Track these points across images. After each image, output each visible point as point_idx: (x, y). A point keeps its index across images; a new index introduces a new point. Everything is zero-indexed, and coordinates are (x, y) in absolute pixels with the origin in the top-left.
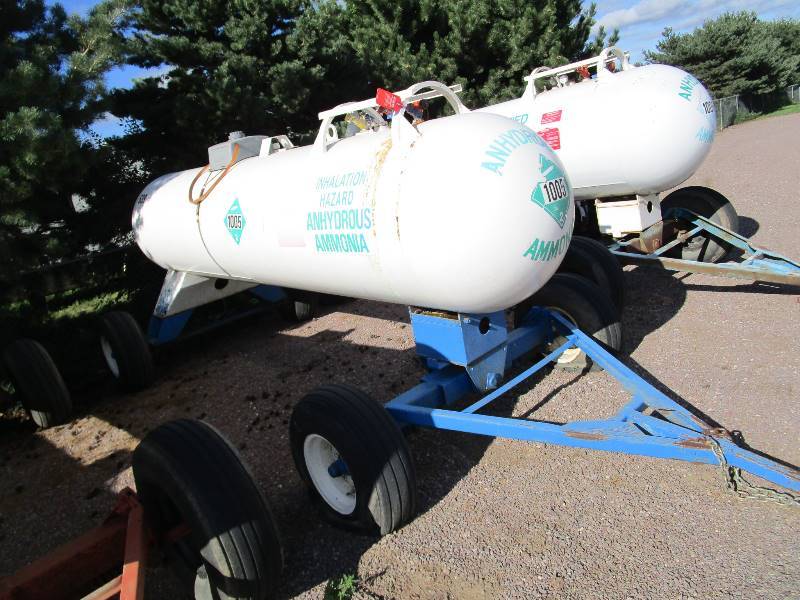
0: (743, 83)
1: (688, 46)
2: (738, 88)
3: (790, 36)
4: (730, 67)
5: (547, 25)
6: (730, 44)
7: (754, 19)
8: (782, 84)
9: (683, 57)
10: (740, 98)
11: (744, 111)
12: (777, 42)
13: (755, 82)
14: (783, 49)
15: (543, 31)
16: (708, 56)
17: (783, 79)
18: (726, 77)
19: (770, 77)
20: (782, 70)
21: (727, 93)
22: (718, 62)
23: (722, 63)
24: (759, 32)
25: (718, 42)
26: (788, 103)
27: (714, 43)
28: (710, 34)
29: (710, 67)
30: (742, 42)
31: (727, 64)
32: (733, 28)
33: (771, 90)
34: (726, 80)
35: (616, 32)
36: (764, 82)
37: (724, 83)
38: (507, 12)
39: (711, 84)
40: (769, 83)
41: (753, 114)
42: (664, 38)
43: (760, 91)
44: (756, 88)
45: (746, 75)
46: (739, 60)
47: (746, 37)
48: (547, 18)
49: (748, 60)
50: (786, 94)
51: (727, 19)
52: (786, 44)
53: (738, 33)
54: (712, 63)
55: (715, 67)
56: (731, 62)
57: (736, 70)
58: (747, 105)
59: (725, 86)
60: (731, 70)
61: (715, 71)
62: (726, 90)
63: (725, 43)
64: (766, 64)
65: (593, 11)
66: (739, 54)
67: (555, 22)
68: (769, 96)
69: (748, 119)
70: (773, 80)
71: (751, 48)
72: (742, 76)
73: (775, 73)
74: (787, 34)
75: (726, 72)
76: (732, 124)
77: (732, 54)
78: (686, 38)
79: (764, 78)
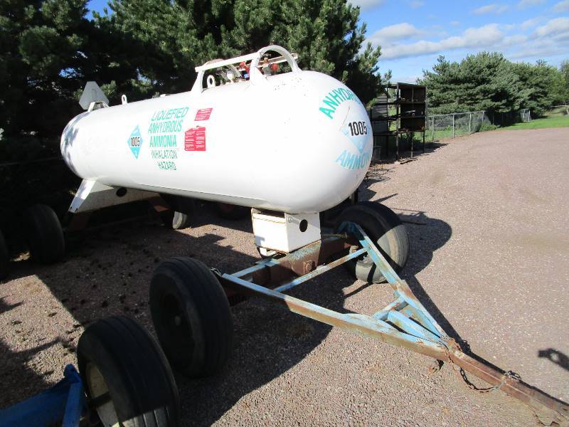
0: (489, 103)
1: (453, 71)
2: (485, 106)
3: (527, 75)
4: (481, 90)
5: (318, 33)
6: (483, 74)
7: (501, 59)
8: (517, 107)
9: (450, 78)
10: (485, 113)
11: (487, 123)
12: (516, 78)
13: (497, 103)
14: (521, 83)
15: (314, 38)
16: (466, 80)
17: (517, 104)
18: (477, 97)
19: (508, 101)
20: (518, 98)
21: (477, 108)
22: (473, 85)
23: (476, 86)
24: (505, 69)
25: (475, 71)
26: (520, 121)
27: (471, 71)
28: (470, 64)
29: (467, 88)
30: (491, 74)
31: (479, 87)
32: (486, 62)
33: (508, 111)
34: (478, 99)
35: (379, 49)
36: (503, 105)
37: (476, 101)
38: (289, 18)
39: (467, 100)
40: (506, 105)
41: (494, 126)
42: (439, 63)
43: (500, 111)
44: (498, 108)
45: (491, 97)
46: (487, 86)
47: (495, 71)
48: (318, 27)
49: (494, 87)
50: (520, 115)
51: (484, 56)
52: (523, 79)
53: (489, 67)
54: (470, 85)
55: (471, 88)
56: (482, 87)
57: (485, 93)
58: (491, 119)
59: (476, 103)
60: (482, 92)
61: (470, 91)
62: (477, 107)
63: (479, 72)
64: (506, 92)
65: (364, 30)
66: (488, 82)
67: (323, 32)
68: (507, 115)
69: (488, 129)
70: (510, 104)
71: (497, 79)
72: (488, 98)
73: (512, 99)
74: (525, 73)
75: (478, 94)
76: (478, 131)
77: (484, 81)
78: (453, 66)
79: (504, 101)
